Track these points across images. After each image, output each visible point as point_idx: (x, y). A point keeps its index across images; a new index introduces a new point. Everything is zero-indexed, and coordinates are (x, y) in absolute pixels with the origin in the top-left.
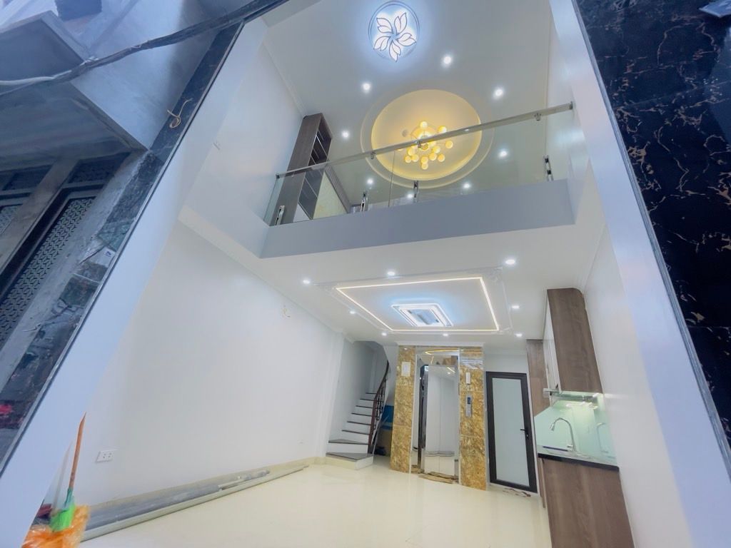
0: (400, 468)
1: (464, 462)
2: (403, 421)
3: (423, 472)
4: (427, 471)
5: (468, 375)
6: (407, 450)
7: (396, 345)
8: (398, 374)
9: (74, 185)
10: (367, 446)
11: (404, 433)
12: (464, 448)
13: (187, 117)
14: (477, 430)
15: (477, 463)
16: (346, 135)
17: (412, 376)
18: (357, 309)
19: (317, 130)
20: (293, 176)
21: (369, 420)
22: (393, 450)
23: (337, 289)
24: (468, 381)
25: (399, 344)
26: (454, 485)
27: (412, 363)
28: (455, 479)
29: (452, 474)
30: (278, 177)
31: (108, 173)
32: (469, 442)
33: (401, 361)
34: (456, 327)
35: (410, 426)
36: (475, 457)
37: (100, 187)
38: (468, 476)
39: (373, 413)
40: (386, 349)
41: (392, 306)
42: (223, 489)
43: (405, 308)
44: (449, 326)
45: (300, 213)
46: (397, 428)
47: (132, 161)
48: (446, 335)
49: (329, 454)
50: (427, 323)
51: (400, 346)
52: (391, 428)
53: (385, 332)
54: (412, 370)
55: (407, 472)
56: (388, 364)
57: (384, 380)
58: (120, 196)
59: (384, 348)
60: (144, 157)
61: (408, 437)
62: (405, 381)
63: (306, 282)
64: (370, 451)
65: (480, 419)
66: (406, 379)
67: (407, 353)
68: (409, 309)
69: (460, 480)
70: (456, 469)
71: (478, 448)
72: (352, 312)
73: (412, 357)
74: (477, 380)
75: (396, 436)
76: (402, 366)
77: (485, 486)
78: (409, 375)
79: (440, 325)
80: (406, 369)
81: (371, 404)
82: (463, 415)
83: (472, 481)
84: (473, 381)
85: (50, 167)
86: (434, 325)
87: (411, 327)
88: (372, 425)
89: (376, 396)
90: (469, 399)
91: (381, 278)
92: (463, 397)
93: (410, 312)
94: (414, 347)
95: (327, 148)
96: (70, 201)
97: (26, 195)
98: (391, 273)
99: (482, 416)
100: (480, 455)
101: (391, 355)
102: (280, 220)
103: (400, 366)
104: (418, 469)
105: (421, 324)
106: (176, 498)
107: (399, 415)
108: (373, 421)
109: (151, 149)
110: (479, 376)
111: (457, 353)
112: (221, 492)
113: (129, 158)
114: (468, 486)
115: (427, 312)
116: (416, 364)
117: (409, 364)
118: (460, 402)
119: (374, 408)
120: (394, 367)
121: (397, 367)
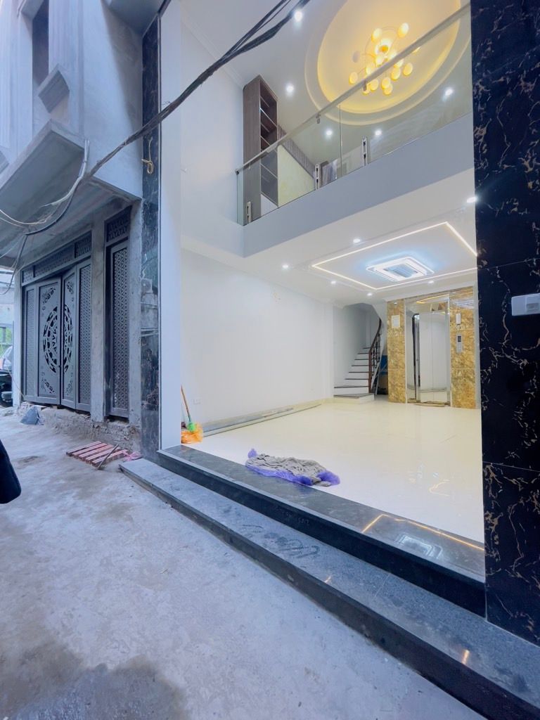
0: (397, 400)
1: (455, 390)
2: (396, 365)
3: (419, 402)
4: (422, 401)
5: (458, 316)
6: (402, 387)
7: (385, 302)
8: (389, 327)
9: (111, 242)
10: (368, 388)
11: (399, 373)
12: (455, 379)
13: (156, 159)
14: (467, 363)
15: (467, 389)
16: (290, 89)
17: (402, 327)
18: (336, 279)
19: (260, 97)
20: (250, 168)
21: (367, 369)
22: (390, 388)
23: (313, 266)
24: (458, 321)
25: (387, 301)
26: (447, 408)
27: (401, 316)
28: (448, 404)
29: (446, 401)
30: (238, 173)
31: (126, 227)
32: (460, 373)
33: (390, 315)
34: (436, 274)
35: (404, 368)
36: (465, 385)
37: (127, 239)
38: (459, 400)
39: (370, 362)
40: (375, 307)
41: (367, 269)
42: (265, 417)
43: (380, 268)
44: (429, 274)
45: (265, 202)
46: (392, 371)
47: (136, 212)
48: (431, 282)
49: (335, 396)
50: (405, 276)
51: (388, 302)
52: (387, 373)
53: (370, 293)
54: (402, 321)
55: (404, 402)
56: (380, 321)
57: (378, 335)
58: (141, 243)
59: (374, 306)
60: (142, 205)
61: (402, 376)
62: (396, 332)
63: (286, 267)
64: (371, 391)
65: (470, 353)
66: (397, 330)
67: (396, 307)
68: (385, 267)
69: (451, 404)
70: (449, 398)
71: (468, 377)
72: (333, 282)
73: (401, 310)
74: (468, 319)
75: (392, 377)
76: (392, 320)
77: (475, 405)
78: (399, 327)
79: (419, 275)
80: (396, 321)
81: (367, 356)
82: (453, 352)
83: (462, 403)
84: (463, 321)
85: (90, 232)
86: (414, 276)
87: (393, 283)
88: (371, 373)
89: (371, 350)
90: (459, 337)
91: (349, 247)
92: (454, 337)
93: (385, 270)
94: (402, 300)
95: (274, 116)
96: (114, 254)
97: (89, 257)
98: (357, 241)
99: (473, 351)
100: (471, 383)
101: (381, 311)
102: (250, 218)
103: (390, 320)
104: (415, 401)
105: (401, 278)
106: (240, 421)
107: (392, 361)
108: (370, 369)
109: (143, 197)
110: (470, 315)
111: (447, 298)
112: (264, 419)
113: (133, 209)
114: (459, 407)
115: (403, 266)
116: (405, 315)
117: (398, 316)
118: (451, 342)
119: (370, 359)
120: (385, 322)
121: (388, 322)
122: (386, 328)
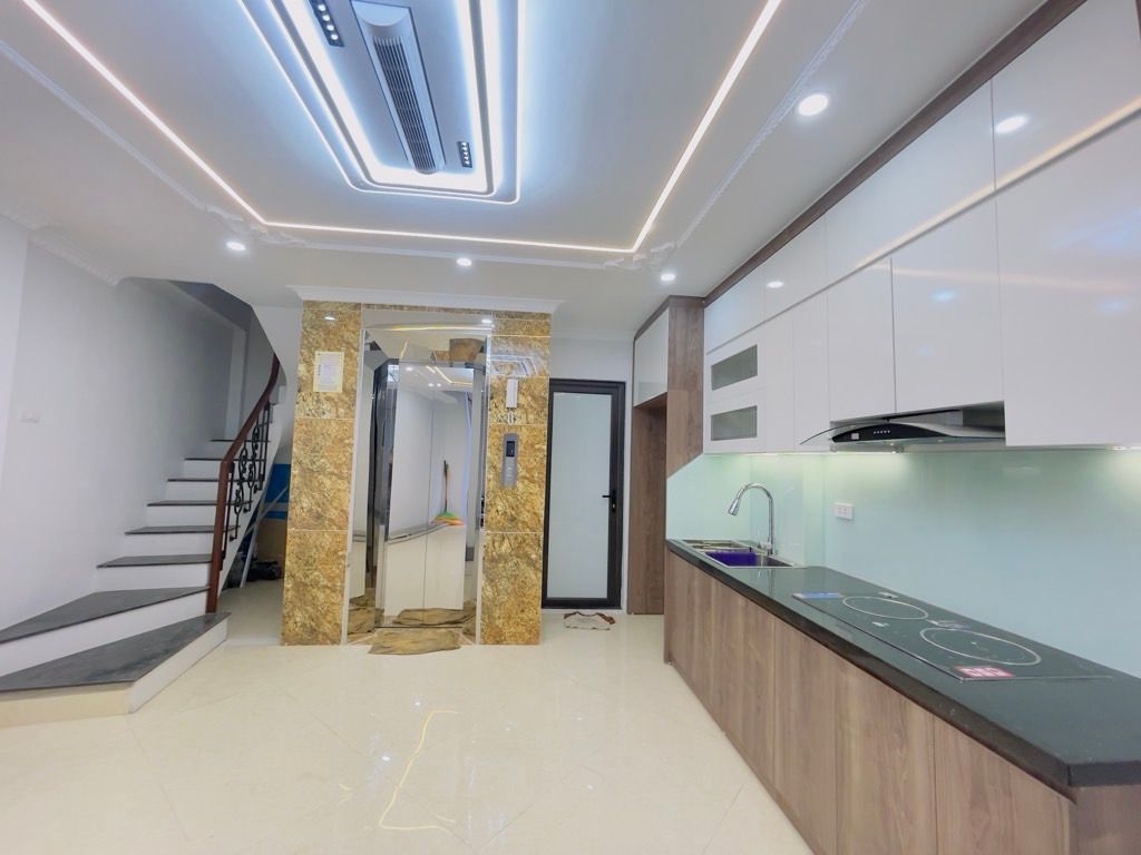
0: (312, 636)
1: (489, 592)
2: (318, 515)
5: (512, 386)
7: (297, 299)
8: (304, 385)
10: (204, 596)
12: (493, 560)
14: (526, 516)
15: (521, 589)
17: (349, 391)
21: (209, 516)
24: (511, 401)
25: (305, 296)
27: (348, 355)
33: (312, 348)
35: (342, 528)
36: (517, 577)
38: (499, 623)
39: (223, 491)
40: (262, 312)
48: (465, 262)
51: (310, 304)
54: (348, 374)
55: (335, 642)
56: (276, 364)
57: (265, 404)
62: (326, 406)
65: (534, 490)
66: (328, 399)
67: (331, 324)
69: (479, 635)
71: (527, 556)
73: (348, 336)
74: (534, 397)
75: (301, 556)
76: (316, 362)
77: (538, 635)
78: (340, 390)
80: (329, 371)
81: (214, 469)
82: (492, 483)
83: (507, 631)
84: (523, 400)
88: (221, 530)
89: (232, 451)
90: (510, 443)
92: (497, 442)
94: (357, 306)
99: (540, 483)
100: (529, 572)
101: (279, 330)
103: (309, 364)
104: (368, 613)
107: (306, 500)
108: (221, 517)
110: (538, 388)
114: (498, 643)
116: (359, 357)
117: (338, 357)
118: (489, 453)
119: (224, 481)
120: (293, 368)
121: (302, 368)
122: (291, 386)
